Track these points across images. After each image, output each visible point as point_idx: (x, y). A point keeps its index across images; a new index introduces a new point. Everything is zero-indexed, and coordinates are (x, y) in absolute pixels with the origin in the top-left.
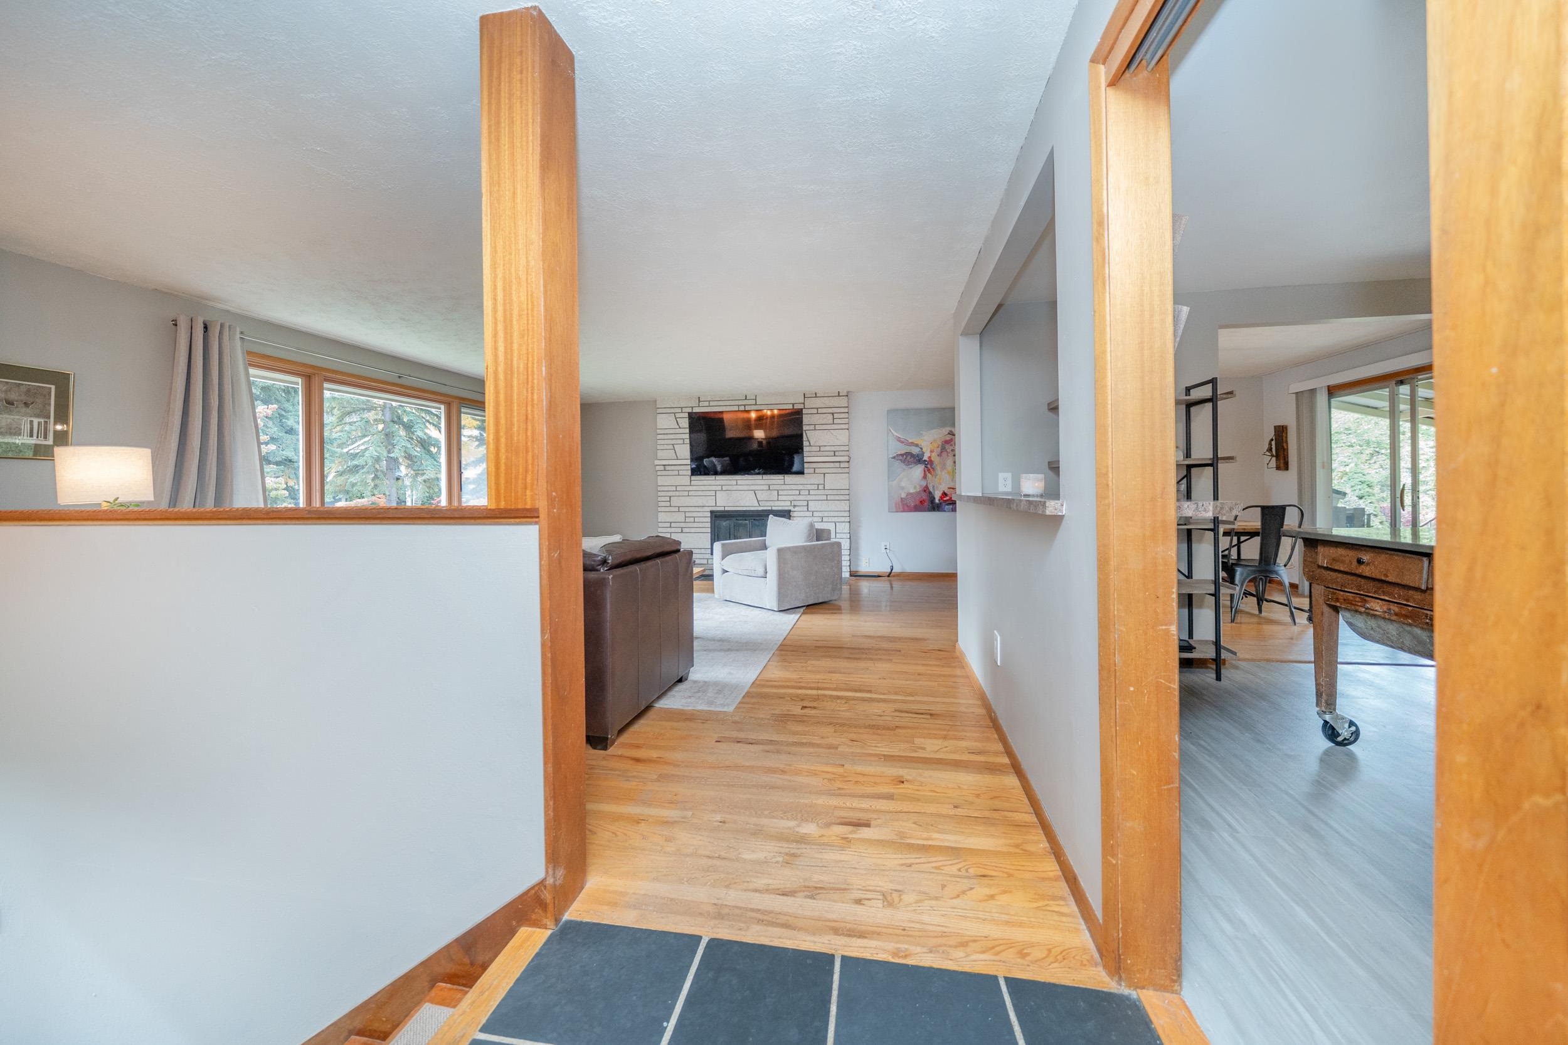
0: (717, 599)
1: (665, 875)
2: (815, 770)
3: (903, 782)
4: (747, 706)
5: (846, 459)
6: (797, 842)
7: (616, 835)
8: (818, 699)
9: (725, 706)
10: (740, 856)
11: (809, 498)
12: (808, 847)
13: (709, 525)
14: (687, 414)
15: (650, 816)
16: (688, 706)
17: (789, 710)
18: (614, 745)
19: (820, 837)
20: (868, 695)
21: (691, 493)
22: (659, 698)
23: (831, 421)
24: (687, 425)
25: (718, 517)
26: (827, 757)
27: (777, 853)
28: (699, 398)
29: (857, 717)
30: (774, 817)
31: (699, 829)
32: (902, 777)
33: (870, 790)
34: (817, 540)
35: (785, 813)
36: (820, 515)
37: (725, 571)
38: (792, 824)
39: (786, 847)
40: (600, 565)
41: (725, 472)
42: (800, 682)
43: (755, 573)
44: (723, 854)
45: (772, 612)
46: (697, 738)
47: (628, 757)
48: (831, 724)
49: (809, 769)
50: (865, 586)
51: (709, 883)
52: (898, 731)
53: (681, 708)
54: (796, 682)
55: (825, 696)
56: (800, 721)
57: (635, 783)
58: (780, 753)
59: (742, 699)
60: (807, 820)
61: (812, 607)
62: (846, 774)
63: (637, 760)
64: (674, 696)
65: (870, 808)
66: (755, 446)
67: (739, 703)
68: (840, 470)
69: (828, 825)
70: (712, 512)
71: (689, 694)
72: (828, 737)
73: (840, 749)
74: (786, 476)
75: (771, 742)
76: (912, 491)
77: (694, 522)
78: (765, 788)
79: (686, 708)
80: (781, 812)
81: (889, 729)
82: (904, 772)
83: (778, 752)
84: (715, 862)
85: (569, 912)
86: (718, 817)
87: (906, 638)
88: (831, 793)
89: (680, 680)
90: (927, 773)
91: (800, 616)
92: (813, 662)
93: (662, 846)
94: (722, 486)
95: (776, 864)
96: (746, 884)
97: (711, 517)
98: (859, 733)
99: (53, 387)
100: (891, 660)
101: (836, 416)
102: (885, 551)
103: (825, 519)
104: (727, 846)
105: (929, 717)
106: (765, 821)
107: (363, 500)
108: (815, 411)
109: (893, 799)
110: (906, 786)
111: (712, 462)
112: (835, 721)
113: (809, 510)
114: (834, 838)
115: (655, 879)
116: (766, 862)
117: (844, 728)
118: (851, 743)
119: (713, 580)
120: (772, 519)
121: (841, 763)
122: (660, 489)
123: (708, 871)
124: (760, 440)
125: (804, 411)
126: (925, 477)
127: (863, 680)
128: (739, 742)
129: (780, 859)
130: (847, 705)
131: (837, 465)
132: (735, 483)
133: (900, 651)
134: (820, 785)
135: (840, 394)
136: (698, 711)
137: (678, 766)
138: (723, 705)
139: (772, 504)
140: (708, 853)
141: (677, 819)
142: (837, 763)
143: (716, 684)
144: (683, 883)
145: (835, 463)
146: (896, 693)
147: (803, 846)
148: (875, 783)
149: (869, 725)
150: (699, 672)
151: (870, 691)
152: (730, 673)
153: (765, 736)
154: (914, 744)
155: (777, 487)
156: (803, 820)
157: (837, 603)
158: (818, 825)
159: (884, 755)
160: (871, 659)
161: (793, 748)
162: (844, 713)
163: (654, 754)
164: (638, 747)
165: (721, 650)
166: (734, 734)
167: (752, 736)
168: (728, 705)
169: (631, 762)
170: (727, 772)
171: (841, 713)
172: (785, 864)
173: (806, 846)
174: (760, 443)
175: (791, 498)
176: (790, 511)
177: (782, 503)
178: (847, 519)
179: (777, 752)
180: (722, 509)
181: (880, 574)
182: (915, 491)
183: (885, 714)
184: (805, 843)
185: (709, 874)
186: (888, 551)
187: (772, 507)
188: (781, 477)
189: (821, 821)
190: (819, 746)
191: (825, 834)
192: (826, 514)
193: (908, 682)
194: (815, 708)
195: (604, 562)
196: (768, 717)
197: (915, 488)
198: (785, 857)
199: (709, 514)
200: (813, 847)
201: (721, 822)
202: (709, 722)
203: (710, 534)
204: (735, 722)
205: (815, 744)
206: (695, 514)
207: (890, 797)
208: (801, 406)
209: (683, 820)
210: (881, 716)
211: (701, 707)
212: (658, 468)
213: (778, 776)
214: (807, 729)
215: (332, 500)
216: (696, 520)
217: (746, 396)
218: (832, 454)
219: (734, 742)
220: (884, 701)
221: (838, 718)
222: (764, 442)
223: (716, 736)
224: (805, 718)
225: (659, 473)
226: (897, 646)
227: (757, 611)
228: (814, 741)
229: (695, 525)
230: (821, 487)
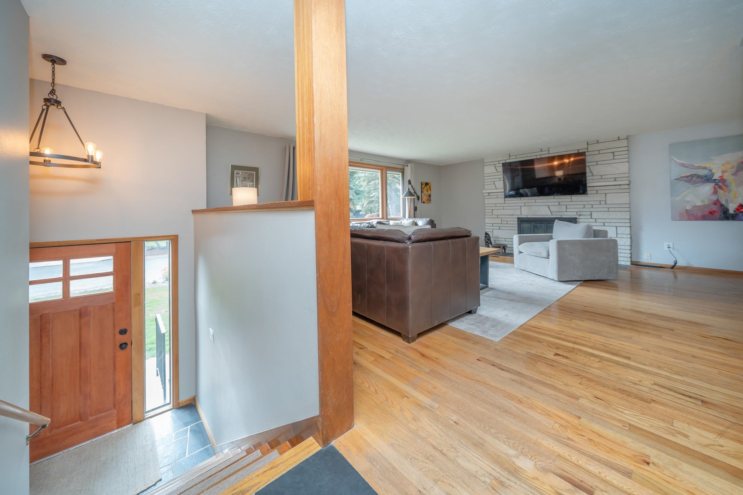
0: (516, 268)
1: (399, 445)
2: (550, 411)
3: (648, 463)
4: (509, 340)
5: (627, 182)
6: (510, 472)
7: (387, 401)
8: (573, 352)
9: (494, 336)
10: (457, 458)
11: (592, 210)
12: (519, 483)
13: (516, 226)
14: (502, 164)
15: (413, 396)
16: (469, 330)
17: (542, 353)
18: (415, 342)
19: (533, 478)
20: (626, 361)
21: (505, 208)
22: (453, 320)
23: (612, 158)
24: (501, 170)
25: (521, 221)
26: (566, 404)
27: (487, 472)
28: (510, 154)
29: (608, 378)
30: (497, 438)
31: (438, 421)
32: (648, 457)
33: (603, 455)
34: (594, 237)
35: (508, 439)
36: (603, 221)
37: (521, 252)
38: (512, 452)
39: (498, 472)
40: (407, 240)
41: (533, 195)
42: (560, 334)
43: (540, 255)
44: (445, 451)
45: (554, 281)
46: (465, 353)
47: (418, 351)
48: (578, 376)
49: (543, 408)
50: (646, 273)
51: (424, 470)
52: (653, 405)
53: (464, 330)
54: (557, 333)
55: (580, 350)
56: (550, 365)
57: (414, 370)
58: (523, 385)
59: (508, 335)
60: (526, 455)
61: (587, 282)
62: (580, 427)
63: (423, 355)
64: (463, 321)
65: (598, 474)
66: (556, 180)
67: (505, 337)
68: (620, 191)
69: (545, 470)
70: (518, 218)
71: (473, 322)
72: (571, 386)
73: (582, 401)
74: (572, 196)
75: (519, 374)
76: (699, 204)
77: (507, 224)
78: (500, 409)
79: (467, 331)
80: (505, 437)
81: (642, 399)
82: (652, 453)
83: (522, 384)
84: (437, 454)
85: (336, 440)
86: (455, 418)
87: (683, 321)
88: (558, 440)
89: (470, 312)
90: (686, 467)
91: (576, 287)
92: (577, 322)
93: (408, 422)
94: (525, 203)
95: (483, 484)
96: (450, 487)
97: (518, 221)
98: (608, 394)
99: (255, 172)
100: (661, 336)
101: (616, 154)
102: (668, 249)
103: (606, 224)
104: (451, 445)
105: (700, 403)
106: (488, 438)
107: (375, 213)
108: (597, 152)
109: (630, 477)
110: (651, 470)
111: (525, 191)
112: (584, 375)
113: (593, 217)
114: (548, 487)
115: (392, 445)
116: (475, 476)
117: (591, 384)
118: (594, 400)
119: (513, 256)
120: (557, 223)
121: (577, 415)
122: (486, 205)
123: (428, 458)
124: (560, 177)
125: (587, 154)
126: (715, 192)
127: (624, 347)
128: (493, 365)
129: (489, 481)
130: (600, 364)
131: (618, 187)
132: (534, 201)
133: (672, 330)
134: (551, 427)
135: (620, 138)
136: (474, 335)
137: (445, 368)
138: (492, 336)
139: (562, 214)
140: (434, 443)
141: (427, 406)
142: (574, 413)
143: (494, 320)
144: (407, 459)
145: (616, 186)
146: (659, 368)
147: (513, 479)
148: (612, 450)
149: (620, 389)
150: (484, 310)
151: (629, 358)
152: (507, 316)
153: (514, 366)
154: (672, 426)
155: (566, 203)
156: (522, 452)
157: (613, 282)
158: (535, 465)
159: (630, 425)
160: (637, 331)
161: (536, 385)
162: (594, 370)
163: (434, 355)
164: (427, 347)
165: (506, 299)
166: (493, 359)
167: (505, 364)
168: (496, 336)
169: (419, 355)
170: (476, 384)
171: (591, 369)
172: (491, 488)
173: (516, 481)
174: (560, 179)
175: (577, 210)
176: (576, 218)
177: (570, 214)
178: (628, 225)
179: (520, 384)
180: (526, 216)
181: (662, 266)
182: (702, 204)
183: (640, 384)
184: (516, 477)
185: (428, 461)
186: (671, 249)
187: (561, 215)
188: (569, 197)
189: (540, 463)
190: (560, 391)
191: (540, 479)
192: (608, 221)
193: (677, 361)
194: (567, 357)
195: (410, 239)
196: (524, 354)
197: (703, 201)
198: (494, 481)
199: (517, 220)
200: (523, 485)
201: (455, 422)
202: (478, 344)
203: (517, 231)
204: (496, 350)
205: (557, 387)
206: (508, 219)
207: (628, 474)
208: (586, 150)
209: (431, 409)
210: (636, 384)
211: (477, 333)
212: (485, 194)
213: (514, 403)
214: (553, 373)
215: (365, 213)
216: (508, 222)
217: (541, 150)
218: (613, 179)
219: (490, 364)
220: (644, 371)
221: (587, 372)
222: (562, 178)
223: (479, 356)
224: (556, 364)
225: (486, 197)
226: (670, 325)
227: (542, 279)
228: (557, 385)
229: (508, 225)
230: (603, 203)
